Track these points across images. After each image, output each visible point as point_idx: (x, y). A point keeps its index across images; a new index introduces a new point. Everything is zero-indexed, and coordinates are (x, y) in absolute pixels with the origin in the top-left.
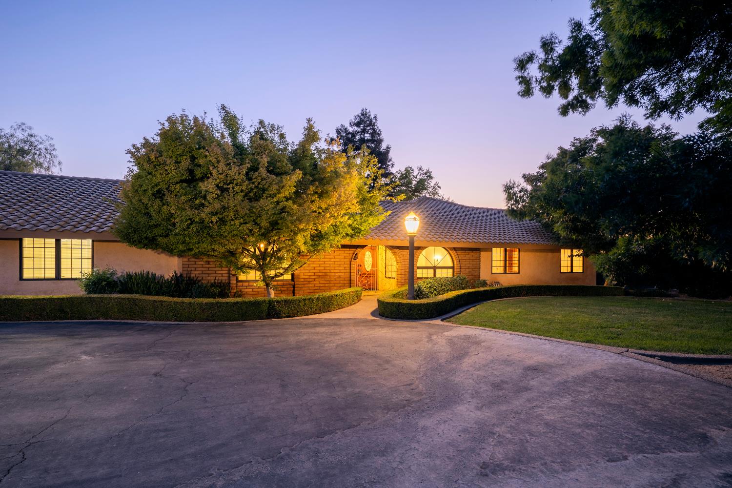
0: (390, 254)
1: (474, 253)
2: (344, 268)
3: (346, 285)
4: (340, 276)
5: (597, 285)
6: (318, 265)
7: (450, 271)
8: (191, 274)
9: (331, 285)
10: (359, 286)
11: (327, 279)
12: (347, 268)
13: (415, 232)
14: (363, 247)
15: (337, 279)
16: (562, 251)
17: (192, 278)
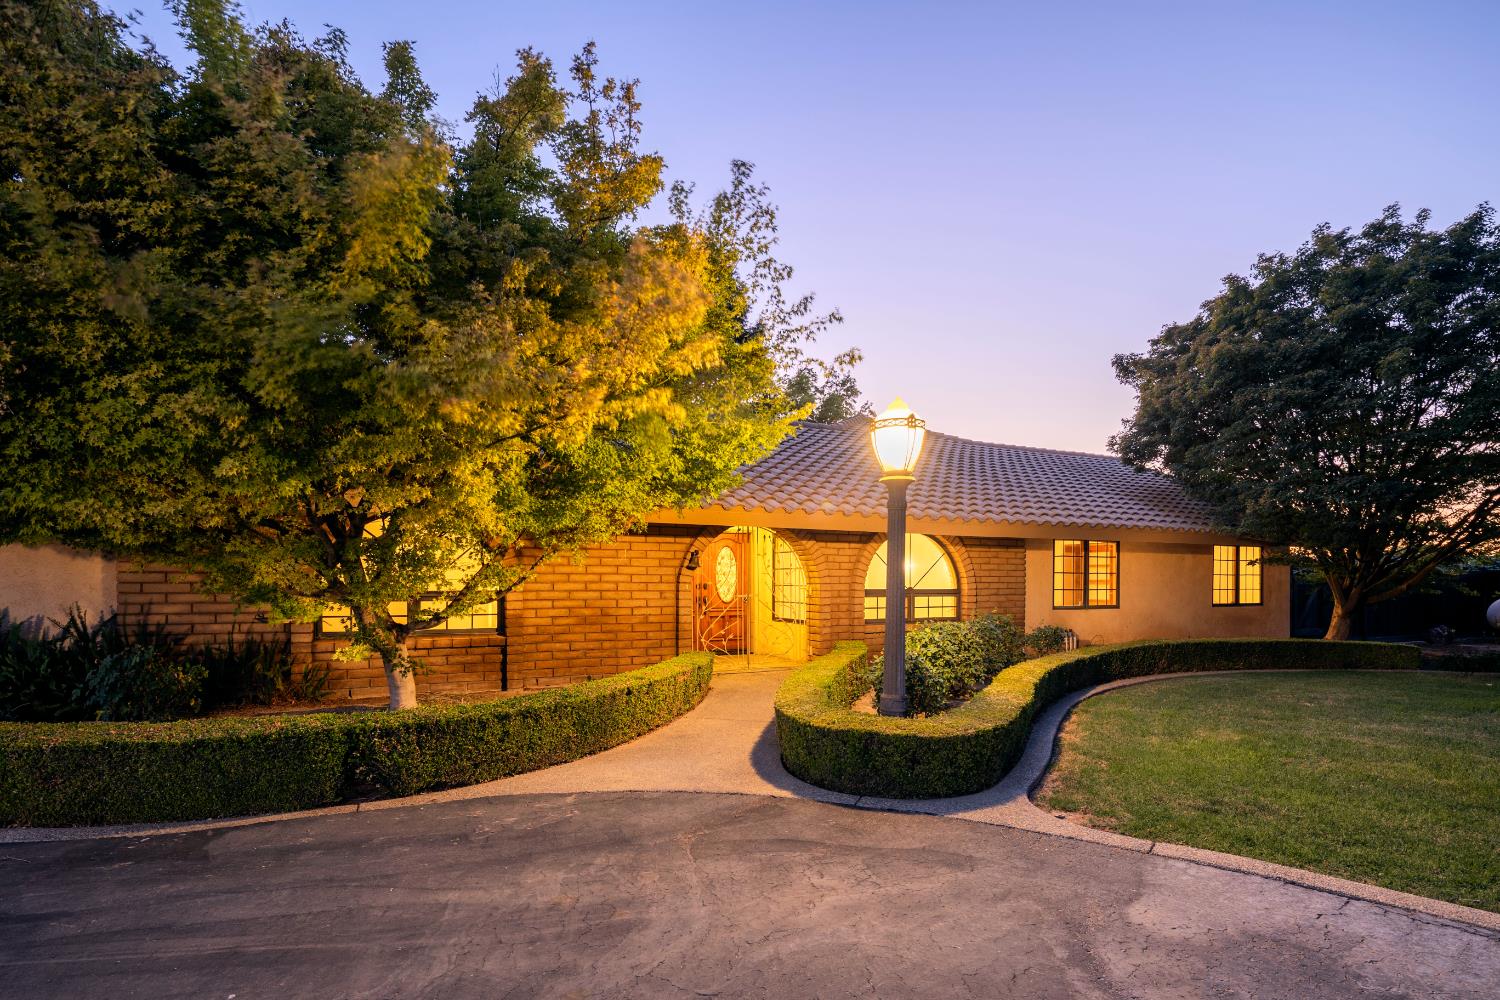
0: (789, 556)
1: (1011, 553)
2: (657, 595)
3: (667, 643)
4: (646, 616)
5: (1292, 636)
6: (581, 586)
7: (950, 601)
8: (148, 614)
9: (621, 644)
10: (701, 648)
11: (609, 628)
12: (668, 595)
13: (910, 469)
14: (714, 531)
15: (637, 628)
16: (1217, 548)
17: (152, 629)
